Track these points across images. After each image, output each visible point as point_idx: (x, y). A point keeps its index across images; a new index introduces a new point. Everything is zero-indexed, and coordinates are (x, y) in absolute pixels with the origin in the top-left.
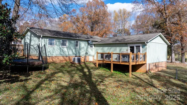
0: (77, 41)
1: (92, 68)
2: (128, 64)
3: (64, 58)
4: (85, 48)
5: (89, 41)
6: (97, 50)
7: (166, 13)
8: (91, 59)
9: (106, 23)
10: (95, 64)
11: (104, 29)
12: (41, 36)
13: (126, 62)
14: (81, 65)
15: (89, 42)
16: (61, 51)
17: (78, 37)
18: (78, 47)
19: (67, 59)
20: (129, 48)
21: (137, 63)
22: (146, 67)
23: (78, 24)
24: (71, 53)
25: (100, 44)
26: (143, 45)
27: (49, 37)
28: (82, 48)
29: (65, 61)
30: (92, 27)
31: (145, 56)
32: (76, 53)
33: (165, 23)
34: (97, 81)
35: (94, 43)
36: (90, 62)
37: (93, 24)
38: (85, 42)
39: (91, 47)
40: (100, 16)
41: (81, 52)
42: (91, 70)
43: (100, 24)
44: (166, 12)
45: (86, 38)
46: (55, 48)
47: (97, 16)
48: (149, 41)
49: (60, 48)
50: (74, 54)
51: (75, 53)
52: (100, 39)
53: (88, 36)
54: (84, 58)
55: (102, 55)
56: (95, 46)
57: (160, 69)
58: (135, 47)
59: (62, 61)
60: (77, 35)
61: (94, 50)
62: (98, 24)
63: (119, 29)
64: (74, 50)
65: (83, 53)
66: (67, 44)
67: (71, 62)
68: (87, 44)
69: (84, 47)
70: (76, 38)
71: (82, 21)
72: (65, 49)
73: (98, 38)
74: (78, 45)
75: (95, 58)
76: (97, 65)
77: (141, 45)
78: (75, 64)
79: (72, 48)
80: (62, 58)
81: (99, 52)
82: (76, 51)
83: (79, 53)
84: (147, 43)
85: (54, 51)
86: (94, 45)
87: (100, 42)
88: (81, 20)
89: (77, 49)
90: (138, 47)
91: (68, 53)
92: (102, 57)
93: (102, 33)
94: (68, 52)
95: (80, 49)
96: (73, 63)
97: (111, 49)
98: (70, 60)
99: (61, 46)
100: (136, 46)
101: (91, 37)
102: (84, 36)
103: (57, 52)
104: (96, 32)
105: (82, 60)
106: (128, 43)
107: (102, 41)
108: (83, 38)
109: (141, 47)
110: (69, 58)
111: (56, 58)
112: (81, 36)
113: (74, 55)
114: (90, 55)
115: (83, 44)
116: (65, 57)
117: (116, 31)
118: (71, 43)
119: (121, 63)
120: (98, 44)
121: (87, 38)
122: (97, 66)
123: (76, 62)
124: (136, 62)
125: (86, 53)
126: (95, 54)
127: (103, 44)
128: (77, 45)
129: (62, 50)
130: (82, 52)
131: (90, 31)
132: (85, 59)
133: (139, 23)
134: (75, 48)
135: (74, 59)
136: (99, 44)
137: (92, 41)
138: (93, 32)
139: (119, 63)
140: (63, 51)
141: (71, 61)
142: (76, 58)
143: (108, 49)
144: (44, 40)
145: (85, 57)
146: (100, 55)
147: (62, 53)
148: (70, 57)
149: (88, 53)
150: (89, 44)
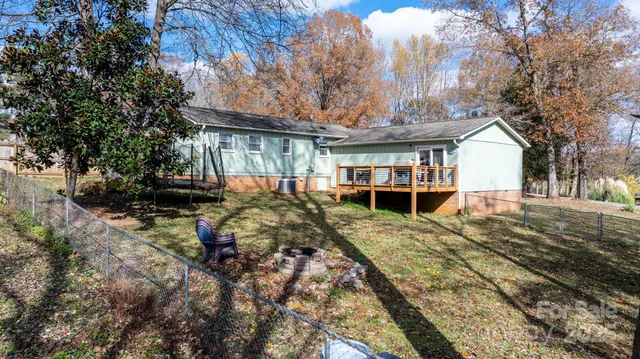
0: (287, 138)
1: (326, 203)
2: (408, 190)
3: (256, 182)
4: (307, 157)
5: (318, 137)
6: (337, 160)
7: (530, 60)
8: (322, 185)
9: (368, 83)
10: (332, 196)
11: (361, 104)
12: (202, 126)
13: (404, 186)
14: (297, 198)
15: (318, 141)
16: (247, 164)
17: (289, 128)
18: (290, 154)
19: (263, 182)
20: (418, 156)
21: (432, 190)
22: (457, 200)
23: (282, 88)
24: (271, 168)
25: (347, 146)
26: (450, 146)
27: (221, 128)
28: (299, 156)
29: (258, 189)
30: (324, 97)
31: (453, 173)
32: (285, 169)
33: (530, 86)
34: (338, 223)
35: (330, 143)
36: (321, 192)
37: (326, 87)
38: (306, 141)
39: (323, 153)
40: (349, 61)
41: (296, 165)
42: (323, 206)
43: (349, 87)
44: (531, 57)
45: (309, 131)
46: (234, 155)
47: (339, 64)
48: (462, 137)
49: (246, 156)
50: (279, 170)
51: (281, 168)
52: (347, 133)
53: (315, 125)
54: (304, 182)
55: (350, 170)
56: (334, 150)
57: (499, 209)
58: (432, 153)
59: (250, 188)
60: (284, 122)
61: (329, 161)
62: (343, 87)
63: (410, 99)
64: (279, 162)
65: (300, 170)
66: (262, 146)
67: (273, 192)
68: (311, 147)
69: (304, 155)
70: (285, 129)
71: (294, 78)
72: (258, 159)
73: (340, 131)
74: (290, 150)
75: (334, 183)
76: (338, 197)
77: (444, 147)
78: (284, 195)
79: (274, 156)
80: (249, 182)
81: (342, 165)
82: (283, 164)
83: (292, 169)
84: (459, 141)
85: (232, 162)
86: (331, 148)
87: (346, 140)
88: (288, 73)
89: (286, 158)
90: (439, 152)
91: (266, 169)
92: (350, 177)
93: (353, 115)
94: (265, 165)
95: (294, 159)
96: (277, 193)
97: (373, 157)
98: (270, 186)
99: (247, 152)
100: (434, 150)
101: (321, 128)
102: (303, 123)
103: (237, 164)
104: (337, 112)
105: (300, 187)
106: (417, 143)
107: (351, 137)
108: (301, 131)
109: (445, 153)
110: (268, 181)
111: (237, 180)
112: (295, 126)
113: (280, 175)
114: (319, 175)
115: (301, 147)
116: (258, 179)
117: (401, 109)
118: (271, 142)
119: (393, 189)
120: (340, 147)
121: (312, 131)
122: (338, 200)
123: (286, 190)
124: (429, 187)
125: (311, 170)
126: (333, 171)
127: (354, 146)
128: (286, 149)
129: (250, 162)
130: (300, 166)
131: (317, 110)
132: (306, 185)
133: (470, 84)
134: (283, 157)
135: (281, 183)
136: (344, 147)
137: (326, 138)
138: (326, 112)
139: (388, 190)
140: (252, 162)
141: (273, 189)
142: (286, 180)
143: (367, 157)
144: (210, 136)
145: (307, 178)
146: (344, 172)
147: (250, 168)
148: (271, 179)
149: (315, 170)
150: (316, 145)
